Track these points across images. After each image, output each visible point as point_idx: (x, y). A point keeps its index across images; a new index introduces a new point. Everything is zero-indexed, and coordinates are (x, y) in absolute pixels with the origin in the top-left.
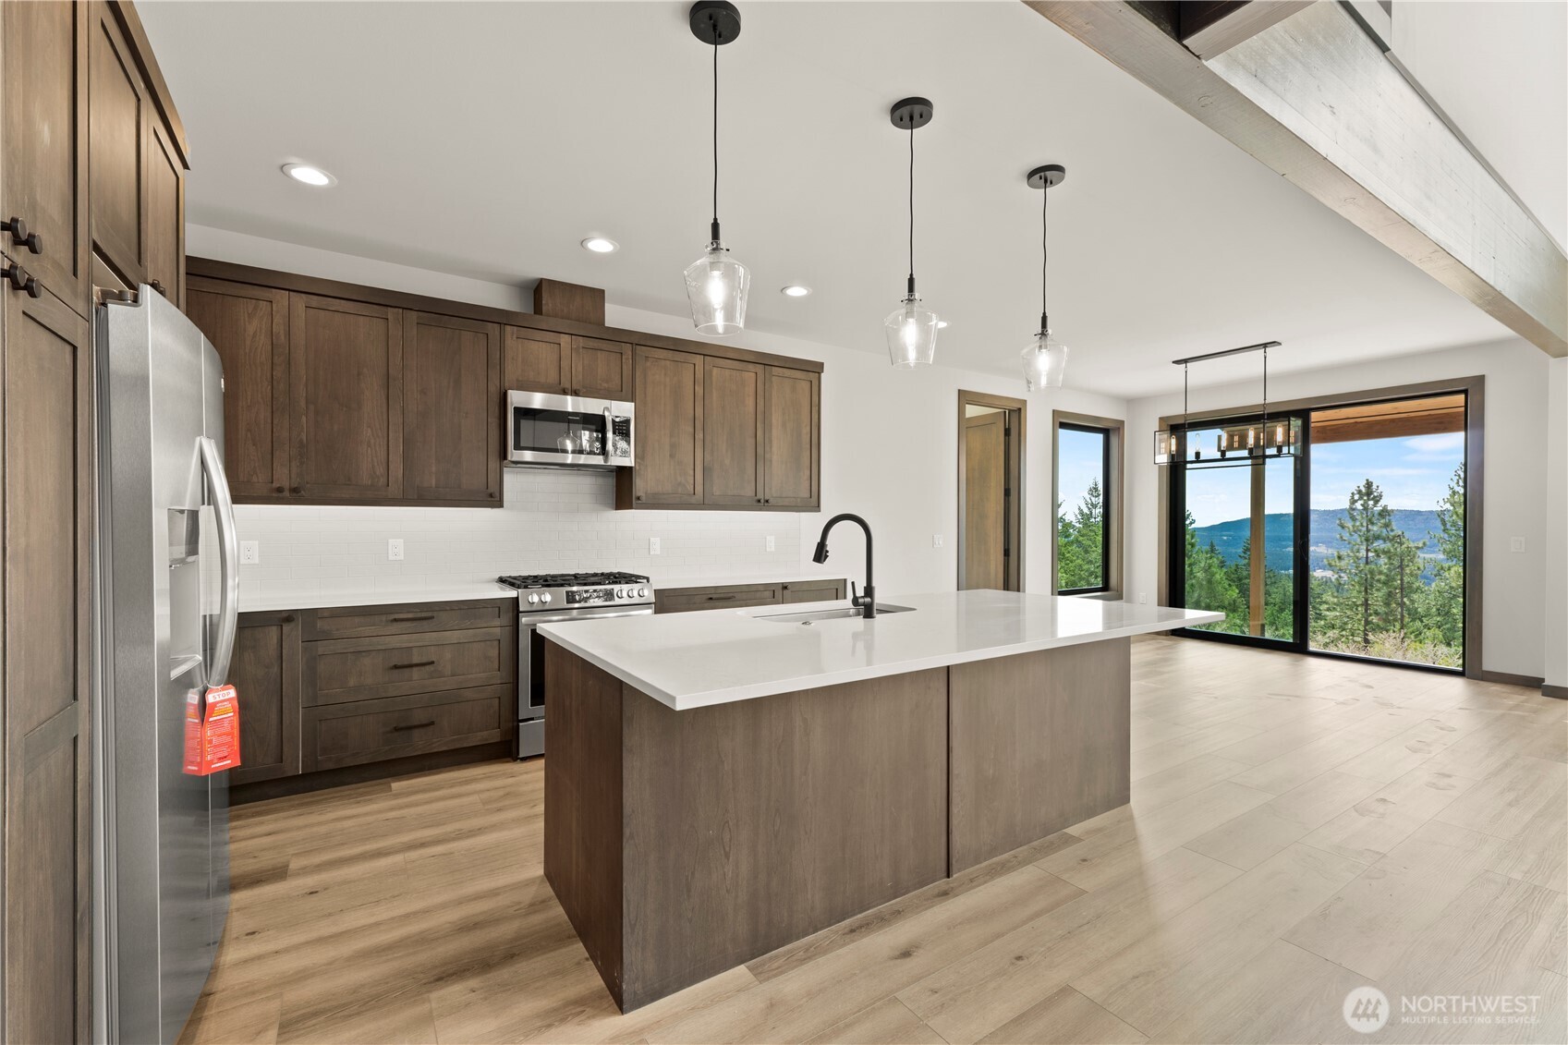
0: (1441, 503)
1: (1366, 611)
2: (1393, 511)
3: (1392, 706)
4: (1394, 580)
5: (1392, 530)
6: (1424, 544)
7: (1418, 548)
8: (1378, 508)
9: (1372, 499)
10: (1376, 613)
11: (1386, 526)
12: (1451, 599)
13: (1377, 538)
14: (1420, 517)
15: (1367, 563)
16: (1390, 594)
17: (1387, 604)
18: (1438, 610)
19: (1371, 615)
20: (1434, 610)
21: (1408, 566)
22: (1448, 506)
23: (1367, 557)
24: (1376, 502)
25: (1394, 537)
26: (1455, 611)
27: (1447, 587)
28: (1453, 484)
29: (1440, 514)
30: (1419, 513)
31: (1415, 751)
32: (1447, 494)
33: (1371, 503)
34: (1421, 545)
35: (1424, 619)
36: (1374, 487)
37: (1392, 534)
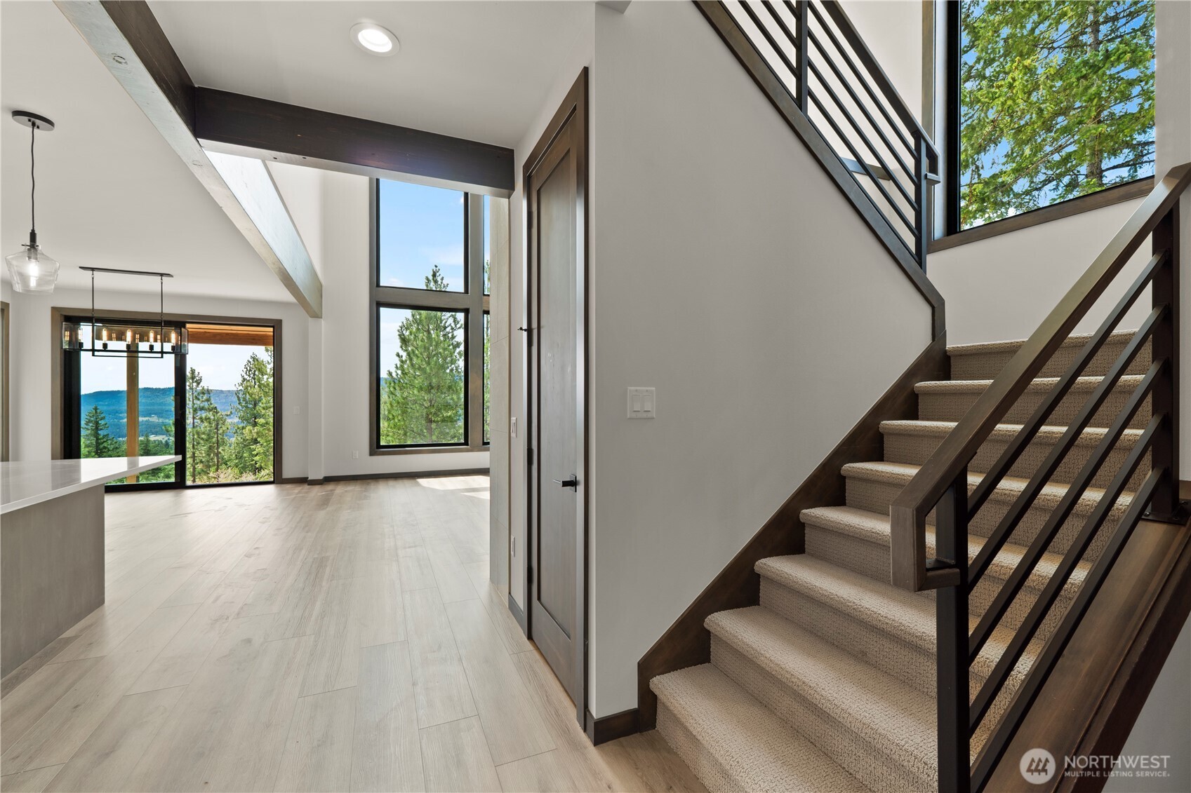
0: (237, 385)
1: (194, 461)
2: (211, 390)
3: (245, 505)
4: (213, 437)
5: (211, 404)
6: (231, 412)
7: (227, 415)
8: (200, 388)
9: (196, 382)
10: (201, 462)
11: (208, 400)
12: (244, 447)
13: (202, 409)
14: (223, 395)
15: (194, 427)
16: (210, 448)
17: (209, 455)
18: (236, 455)
19: (197, 463)
20: (234, 456)
21: (221, 427)
22: (241, 388)
23: (194, 423)
24: (198, 384)
25: (212, 408)
26: (245, 455)
27: (242, 440)
28: (244, 374)
29: (237, 393)
30: (222, 392)
31: (263, 523)
32: (240, 380)
33: (195, 384)
34: (229, 413)
35: (228, 463)
36: (196, 373)
37: (212, 406)
